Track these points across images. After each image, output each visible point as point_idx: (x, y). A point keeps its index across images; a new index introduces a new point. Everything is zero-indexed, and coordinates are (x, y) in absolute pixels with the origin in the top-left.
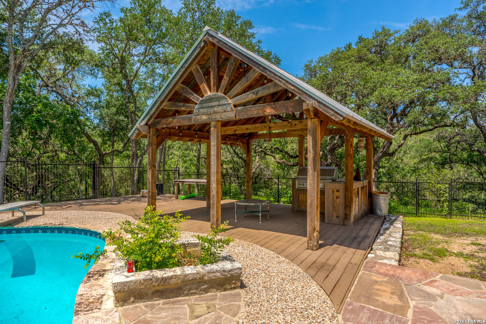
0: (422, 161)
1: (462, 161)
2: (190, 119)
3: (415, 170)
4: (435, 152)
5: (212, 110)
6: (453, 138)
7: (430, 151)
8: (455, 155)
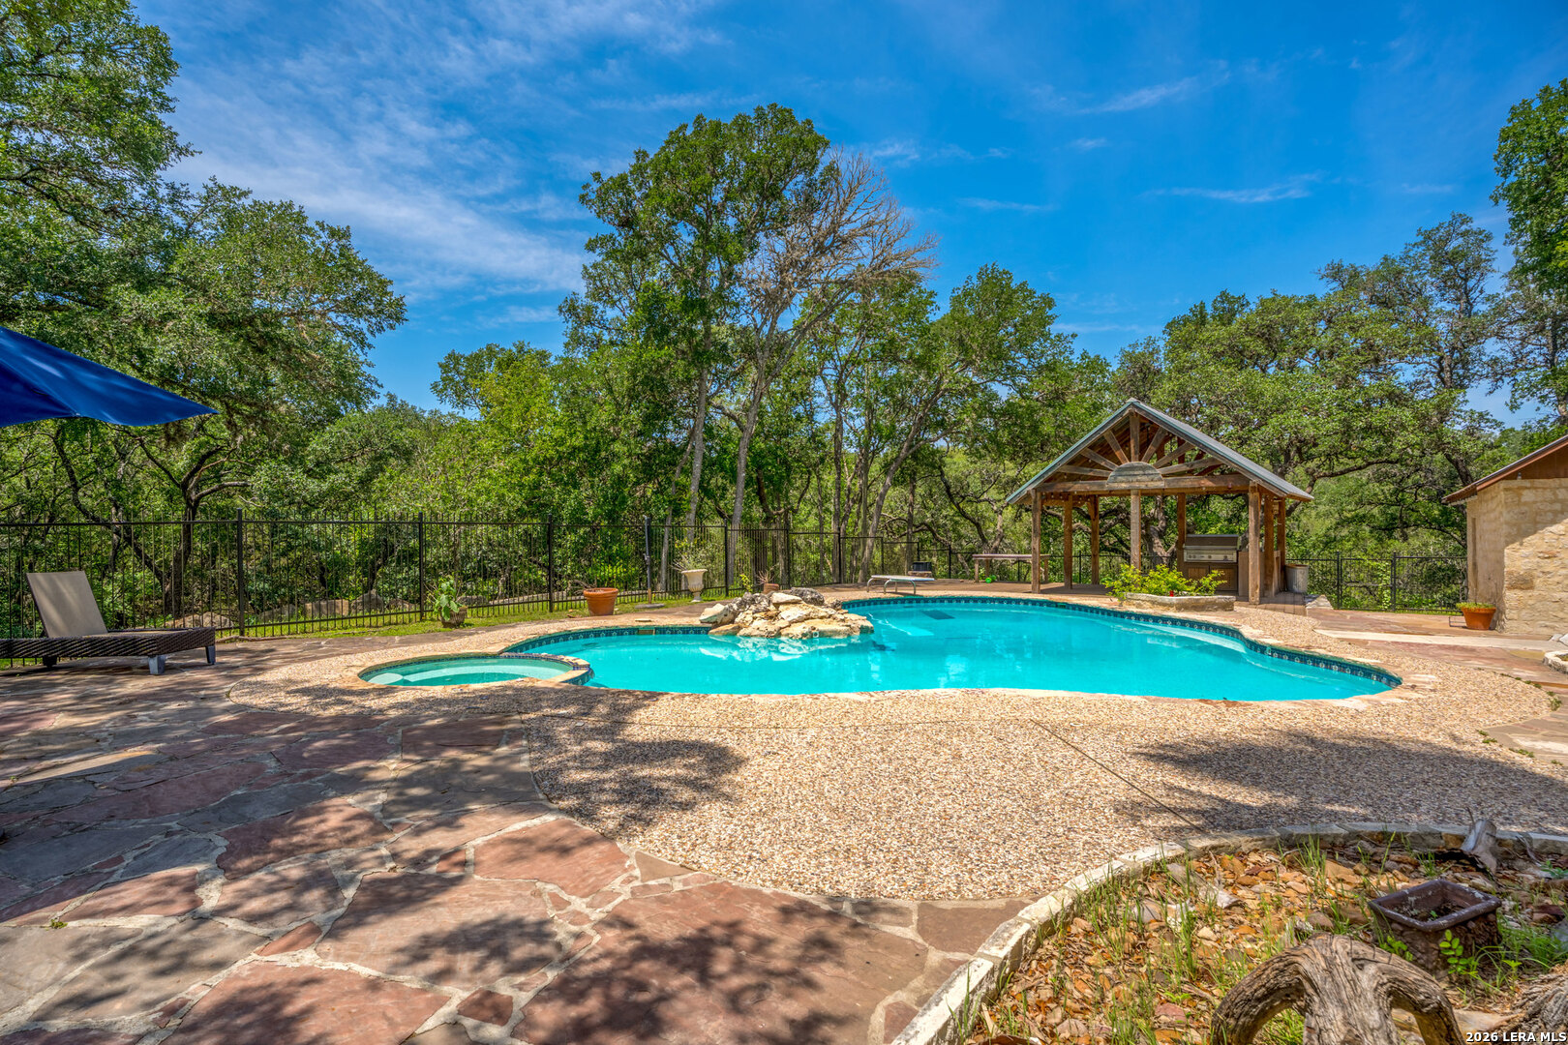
0: (1342, 523)
1: (1428, 523)
2: (1102, 485)
3: (1329, 542)
4: (1370, 504)
5: (1134, 479)
6: (1408, 477)
7: (1360, 503)
8: (1413, 510)
